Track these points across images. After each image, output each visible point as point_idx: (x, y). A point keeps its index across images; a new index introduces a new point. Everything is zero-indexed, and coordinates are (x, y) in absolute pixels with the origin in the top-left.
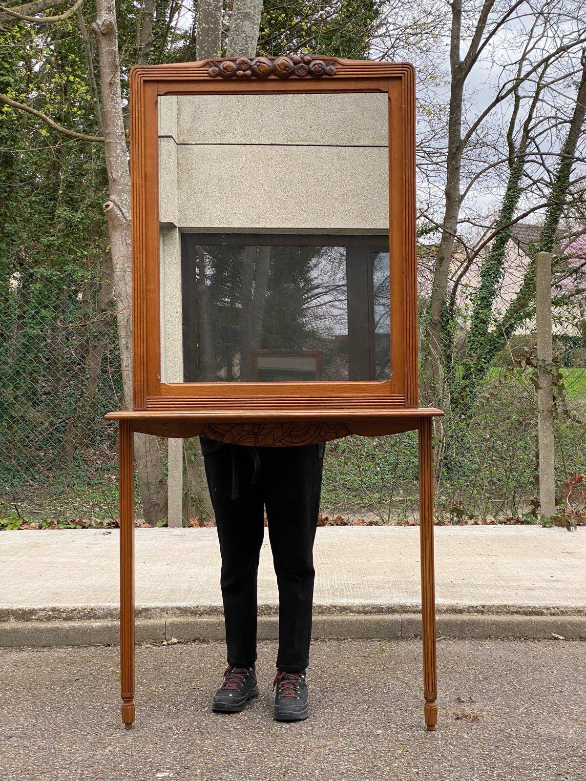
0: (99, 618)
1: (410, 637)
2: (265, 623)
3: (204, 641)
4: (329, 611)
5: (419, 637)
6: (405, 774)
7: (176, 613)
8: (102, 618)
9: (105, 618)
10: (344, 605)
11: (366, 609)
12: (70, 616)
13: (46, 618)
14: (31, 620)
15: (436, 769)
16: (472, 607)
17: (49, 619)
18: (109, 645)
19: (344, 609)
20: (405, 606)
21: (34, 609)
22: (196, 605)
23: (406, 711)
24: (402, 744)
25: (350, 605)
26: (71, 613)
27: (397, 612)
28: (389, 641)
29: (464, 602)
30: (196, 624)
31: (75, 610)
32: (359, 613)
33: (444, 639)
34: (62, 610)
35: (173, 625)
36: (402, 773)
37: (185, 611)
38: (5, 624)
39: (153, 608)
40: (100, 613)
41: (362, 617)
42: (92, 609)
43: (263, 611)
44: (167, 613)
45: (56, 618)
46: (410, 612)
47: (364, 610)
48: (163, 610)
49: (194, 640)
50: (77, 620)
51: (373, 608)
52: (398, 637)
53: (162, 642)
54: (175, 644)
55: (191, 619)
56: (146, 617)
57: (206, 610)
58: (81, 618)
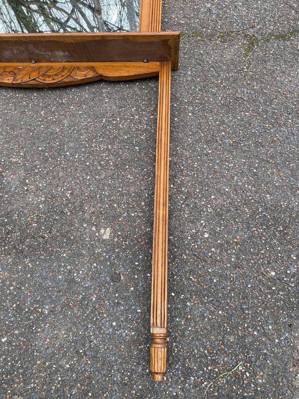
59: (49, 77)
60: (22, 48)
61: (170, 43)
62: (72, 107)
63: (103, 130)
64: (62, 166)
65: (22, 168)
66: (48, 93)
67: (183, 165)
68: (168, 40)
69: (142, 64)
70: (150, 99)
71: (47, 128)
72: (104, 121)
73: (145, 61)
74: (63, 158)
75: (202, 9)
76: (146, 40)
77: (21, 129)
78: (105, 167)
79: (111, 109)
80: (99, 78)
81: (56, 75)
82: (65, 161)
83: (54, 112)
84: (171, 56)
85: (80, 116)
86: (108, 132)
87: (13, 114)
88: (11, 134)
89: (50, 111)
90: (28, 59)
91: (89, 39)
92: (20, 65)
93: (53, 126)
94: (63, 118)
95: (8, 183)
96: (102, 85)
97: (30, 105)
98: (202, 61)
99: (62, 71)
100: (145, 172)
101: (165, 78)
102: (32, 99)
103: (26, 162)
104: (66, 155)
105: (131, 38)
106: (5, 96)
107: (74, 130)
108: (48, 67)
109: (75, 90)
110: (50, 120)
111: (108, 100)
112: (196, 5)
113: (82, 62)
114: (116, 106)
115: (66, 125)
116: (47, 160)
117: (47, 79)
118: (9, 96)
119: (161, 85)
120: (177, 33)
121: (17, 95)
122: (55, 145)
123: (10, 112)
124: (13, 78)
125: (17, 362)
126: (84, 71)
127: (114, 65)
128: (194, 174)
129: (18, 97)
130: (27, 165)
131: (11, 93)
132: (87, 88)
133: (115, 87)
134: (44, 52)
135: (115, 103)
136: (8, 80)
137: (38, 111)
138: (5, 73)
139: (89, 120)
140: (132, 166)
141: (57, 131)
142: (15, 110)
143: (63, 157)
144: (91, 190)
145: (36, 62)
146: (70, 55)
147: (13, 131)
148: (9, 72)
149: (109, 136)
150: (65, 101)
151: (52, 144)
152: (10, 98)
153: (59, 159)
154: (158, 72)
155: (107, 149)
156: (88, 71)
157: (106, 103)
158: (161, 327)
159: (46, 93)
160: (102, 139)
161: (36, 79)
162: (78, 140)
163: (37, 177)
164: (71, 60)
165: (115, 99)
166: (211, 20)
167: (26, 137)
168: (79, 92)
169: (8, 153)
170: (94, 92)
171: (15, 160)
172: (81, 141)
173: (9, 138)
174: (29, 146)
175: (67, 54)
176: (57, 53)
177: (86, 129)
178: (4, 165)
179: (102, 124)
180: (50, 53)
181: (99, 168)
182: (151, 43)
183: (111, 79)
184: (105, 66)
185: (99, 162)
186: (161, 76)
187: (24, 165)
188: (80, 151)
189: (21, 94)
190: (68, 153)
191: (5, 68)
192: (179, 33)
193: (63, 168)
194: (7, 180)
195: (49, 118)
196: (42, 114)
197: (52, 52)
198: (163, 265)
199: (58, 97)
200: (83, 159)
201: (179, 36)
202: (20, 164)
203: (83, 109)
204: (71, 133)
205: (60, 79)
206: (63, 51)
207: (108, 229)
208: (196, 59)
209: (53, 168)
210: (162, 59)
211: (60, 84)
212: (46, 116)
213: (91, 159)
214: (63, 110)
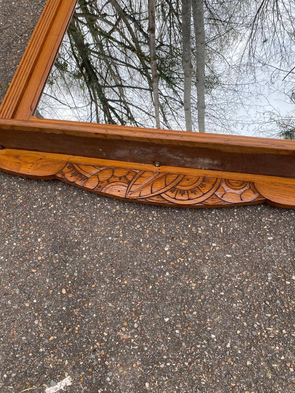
59: (182, 193)
62: (214, 245)
63: (270, 296)
64: (205, 360)
65: (138, 355)
66: (174, 212)
71: (175, 278)
72: (270, 278)
74: (205, 344)
77: (134, 275)
78: (280, 376)
79: (278, 256)
81: (193, 191)
82: (209, 352)
83: (184, 249)
85: (228, 263)
86: (278, 302)
87: (120, 244)
88: (119, 283)
89: (179, 246)
90: (150, 161)
92: (136, 167)
93: (185, 277)
94: (200, 262)
96: (259, 209)
97: (148, 231)
99: (202, 185)
102: (149, 221)
103: (144, 344)
104: (211, 338)
106: (108, 210)
107: (220, 289)
108: (179, 176)
109: (215, 212)
110: (179, 264)
111: (271, 238)
114: (287, 250)
115: (206, 277)
116: (179, 344)
117: (179, 197)
118: (114, 210)
121: (127, 211)
122: (190, 316)
123: (117, 241)
124: (126, 188)
126: (239, 189)
127: (287, 183)
129: (128, 214)
130: (146, 349)
131: (117, 205)
132: (235, 210)
133: (282, 215)
135: (285, 245)
136: (119, 191)
137: (159, 244)
138: (113, 179)
139: (244, 273)
141: (193, 288)
142: (124, 237)
143: (205, 341)
145: (160, 165)
146: (220, 164)
147: (122, 277)
148: (120, 178)
149: (281, 309)
150: (202, 230)
151: (185, 312)
152: (116, 214)
153: (199, 346)
155: (280, 337)
156: (244, 189)
157: (269, 243)
159: (171, 212)
160: (269, 315)
161: (162, 195)
162: (227, 309)
163: (164, 379)
165: (283, 236)
167: (141, 292)
168: (223, 217)
169: (114, 319)
170: (247, 220)
171: (125, 337)
172: (233, 313)
173: (114, 291)
174: (147, 312)
175: (216, 162)
176: (201, 160)
177: (240, 290)
178: (107, 342)
179: (267, 283)
180: (189, 159)
181: (270, 376)
184: (272, 183)
185: (269, 363)
187: (141, 349)
188: (233, 333)
189: (132, 210)
190: (213, 336)
191: (113, 169)
193: (206, 366)
194: (112, 376)
195: (178, 261)
196: (166, 252)
197: (193, 158)
199: (190, 221)
200: (240, 352)
202: (133, 345)
203: (232, 250)
204: (216, 294)
205: (200, 199)
209: (190, 364)
211: (198, 207)
212: (173, 255)
213: (253, 353)
214: (199, 248)
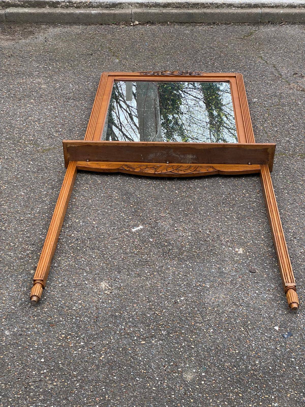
0: (94, 7)
1: (265, 22)
2: (186, 13)
3: (153, 24)
4: (222, 6)
5: (270, 23)
6: (271, 132)
7: (137, 6)
8: (96, 8)
9: (98, 8)
10: (230, 3)
11: (242, 5)
12: (78, 6)
13: (66, 7)
14: (58, 7)
15: (286, 128)
16: (302, 4)
17: (67, 7)
18: (102, 24)
19: (230, 6)
20: (264, 4)
21: (58, 1)
22: (147, 2)
23: (268, 84)
24: (267, 109)
25: (233, 3)
26: (79, 4)
27: (259, 7)
28: (254, 25)
29: (297, 1)
30: (148, 13)
31: (81, 2)
32: (238, 7)
33: (284, 24)
34: (74, 2)
35: (135, 13)
36: (270, 131)
37: (141, 5)
38: (44, 9)
39: (124, 3)
40: (95, 5)
41: (240, 11)
42: (90, 2)
43: (185, 6)
44: (132, 6)
45: (71, 7)
46: (266, 7)
47: (241, 6)
48: (129, 4)
49: (147, 23)
50: (83, 8)
51: (246, 5)
52: (259, 22)
53: (131, 24)
54: (137, 25)
55: (145, 10)
56: (120, 8)
57: (153, 5)
58: (85, 7)
59: (181, 170)
60: (165, 152)
61: (269, 150)
62: (198, 189)
63: (224, 201)
65: (170, 219)
67: (287, 219)
68: (267, 149)
69: (247, 165)
70: (255, 186)
73: (250, 163)
74: (198, 214)
75: (283, 141)
76: (252, 148)
77: (163, 199)
78: (230, 219)
80: (217, 173)
81: (186, 170)
82: (200, 216)
83: (185, 192)
84: (268, 160)
85: (205, 194)
86: (228, 202)
87: (154, 192)
89: (182, 191)
90: (164, 160)
91: (214, 147)
92: (158, 164)
93: (187, 199)
94: (193, 194)
95: (162, 226)
96: (217, 179)
98: (289, 168)
99: (190, 168)
100: (260, 221)
101: (265, 173)
105: (243, 147)
107: (203, 201)
108: (178, 166)
111: (223, 186)
112: (278, 138)
113: (203, 163)
115: (196, 198)
116: (187, 215)
118: (148, 183)
119: (263, 176)
120: (274, 144)
121: (155, 182)
122: (191, 208)
124: (154, 171)
125: (194, 308)
126: (206, 168)
127: (227, 166)
128: (297, 223)
132: (207, 180)
134: (179, 155)
135: (230, 188)
136: (151, 171)
137: (173, 191)
138: (148, 168)
139: (212, 196)
140: (250, 219)
141: (191, 201)
142: (156, 190)
144: (223, 230)
145: (170, 163)
146: (196, 158)
148: (151, 168)
149: (230, 204)
151: (188, 207)
153: (196, 215)
154: (260, 170)
155: (230, 210)
156: (208, 168)
157: (223, 188)
158: (292, 282)
160: (224, 205)
161: (172, 171)
162: (207, 205)
163: (182, 223)
164: (195, 161)
166: (291, 147)
167: (168, 204)
168: (201, 182)
169: (157, 211)
170: (212, 182)
171: (163, 215)
172: (209, 206)
174: (171, 208)
175: (194, 157)
176: (188, 156)
177: (211, 200)
178: (156, 217)
179: (223, 198)
180: (182, 156)
181: (226, 219)
182: (256, 150)
183: (226, 174)
184: (221, 166)
185: (225, 217)
186: (263, 172)
187: (171, 217)
188: (210, 211)
190: (201, 212)
191: (147, 165)
192: (275, 144)
193: (200, 219)
195: (182, 195)
196: (176, 193)
197: (184, 155)
198: (286, 257)
200: (213, 215)
201: (275, 146)
202: (168, 217)
203: (206, 190)
204: (201, 202)
205: (190, 172)
206: (193, 155)
207: (240, 249)
208: (284, 167)
209: (193, 219)
210: (262, 163)
211: (189, 175)
212: (180, 193)
213: (219, 215)
